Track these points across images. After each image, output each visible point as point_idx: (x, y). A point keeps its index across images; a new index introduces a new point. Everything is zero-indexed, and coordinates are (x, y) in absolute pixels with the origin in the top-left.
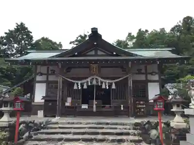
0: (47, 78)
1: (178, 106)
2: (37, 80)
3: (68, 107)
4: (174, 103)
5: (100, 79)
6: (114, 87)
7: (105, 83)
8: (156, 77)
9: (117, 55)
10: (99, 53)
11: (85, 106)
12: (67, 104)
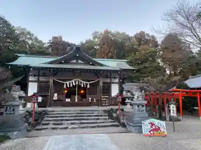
0: (38, 79)
1: (129, 99)
2: (30, 80)
3: (55, 100)
4: (127, 97)
5: (80, 81)
6: (88, 86)
7: (83, 83)
8: (117, 81)
9: (93, 65)
10: (80, 61)
11: (68, 100)
12: (54, 98)
